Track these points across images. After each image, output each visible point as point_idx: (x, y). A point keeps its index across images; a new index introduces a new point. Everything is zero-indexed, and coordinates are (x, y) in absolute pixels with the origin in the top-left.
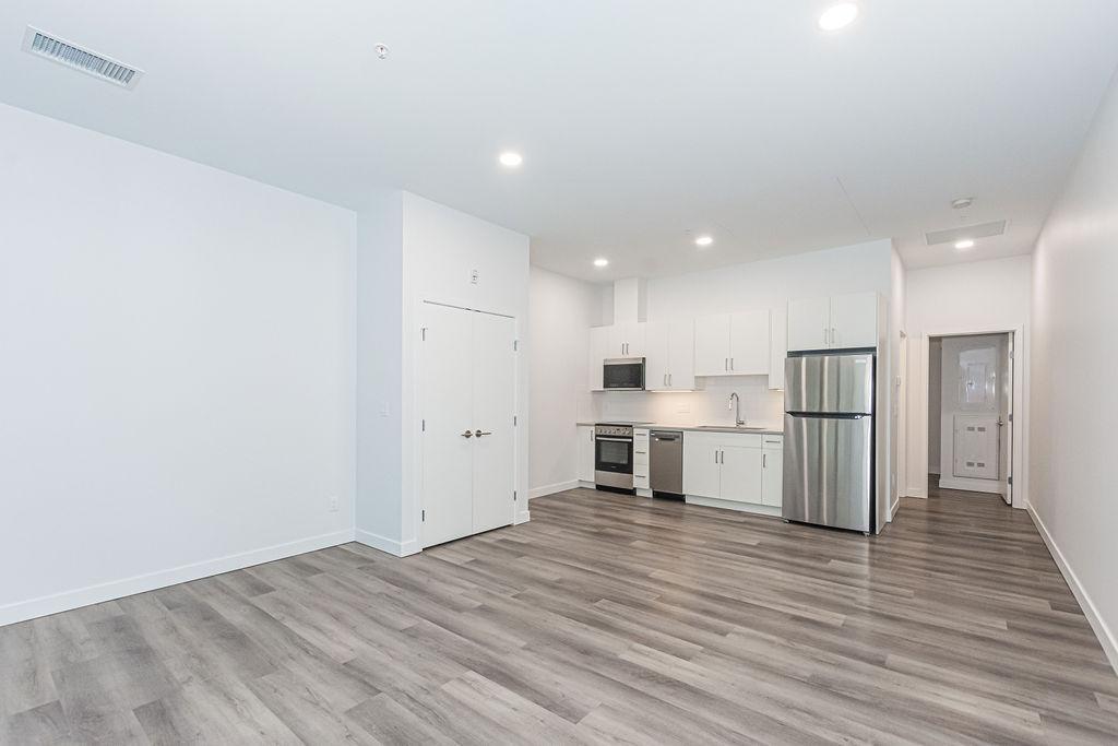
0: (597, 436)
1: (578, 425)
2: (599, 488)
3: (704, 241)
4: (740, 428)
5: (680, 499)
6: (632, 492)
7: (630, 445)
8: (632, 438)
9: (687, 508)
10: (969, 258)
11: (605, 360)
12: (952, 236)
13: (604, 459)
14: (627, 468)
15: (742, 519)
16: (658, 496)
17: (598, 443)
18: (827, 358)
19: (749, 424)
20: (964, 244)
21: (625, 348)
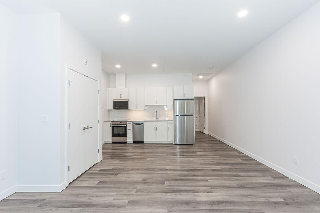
0: (112, 125)
1: (104, 121)
2: (113, 143)
3: (155, 65)
4: (157, 120)
5: (143, 142)
6: (126, 143)
7: (126, 128)
8: (126, 125)
9: (145, 145)
10: (202, 81)
11: (114, 99)
12: (199, 75)
13: (115, 133)
14: (125, 135)
15: (165, 146)
16: (135, 142)
17: (113, 128)
18: (186, 101)
19: (160, 119)
20: (201, 77)
21: (121, 95)
